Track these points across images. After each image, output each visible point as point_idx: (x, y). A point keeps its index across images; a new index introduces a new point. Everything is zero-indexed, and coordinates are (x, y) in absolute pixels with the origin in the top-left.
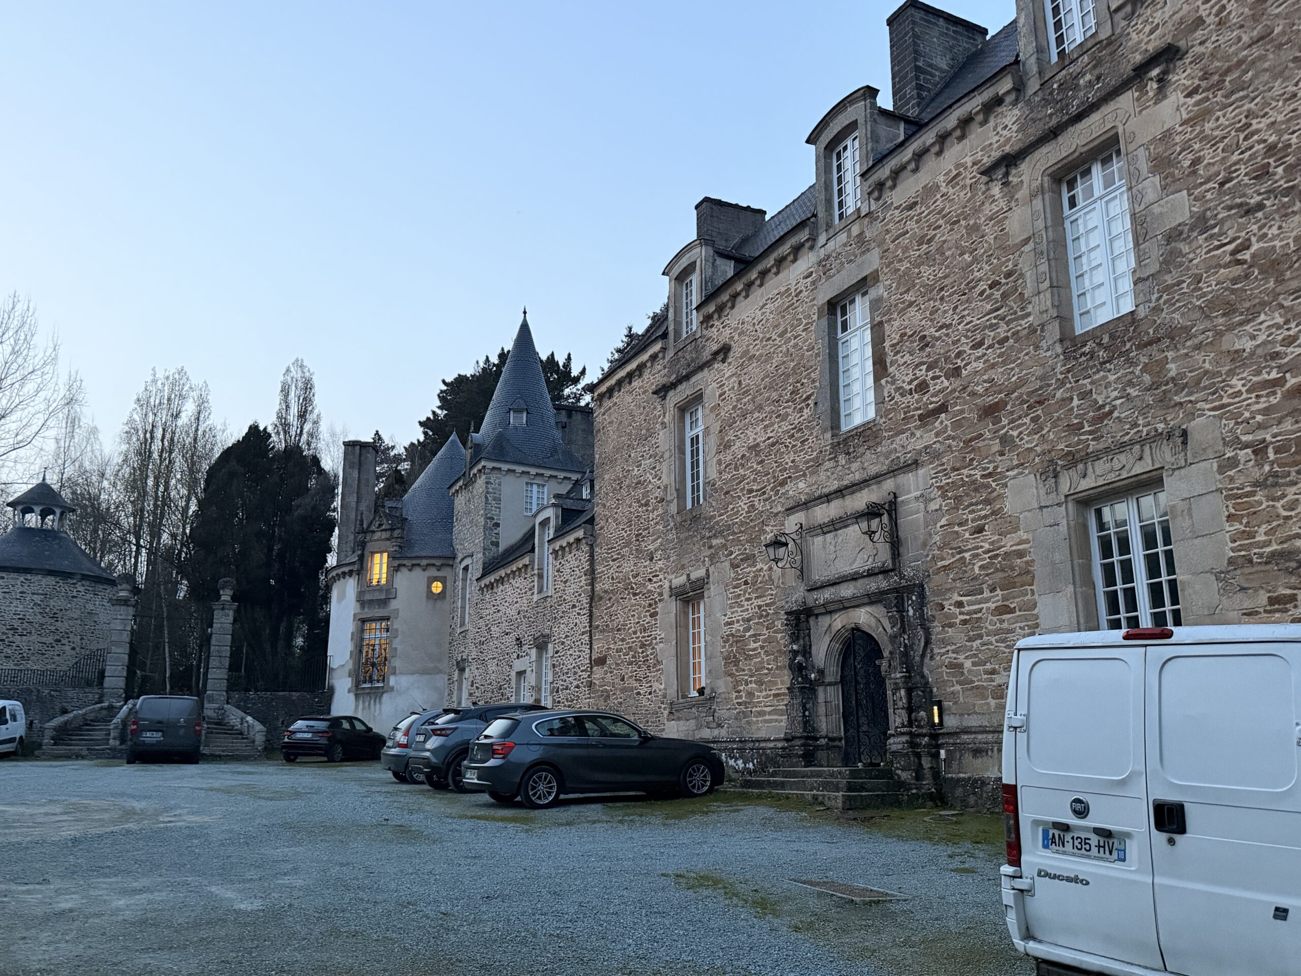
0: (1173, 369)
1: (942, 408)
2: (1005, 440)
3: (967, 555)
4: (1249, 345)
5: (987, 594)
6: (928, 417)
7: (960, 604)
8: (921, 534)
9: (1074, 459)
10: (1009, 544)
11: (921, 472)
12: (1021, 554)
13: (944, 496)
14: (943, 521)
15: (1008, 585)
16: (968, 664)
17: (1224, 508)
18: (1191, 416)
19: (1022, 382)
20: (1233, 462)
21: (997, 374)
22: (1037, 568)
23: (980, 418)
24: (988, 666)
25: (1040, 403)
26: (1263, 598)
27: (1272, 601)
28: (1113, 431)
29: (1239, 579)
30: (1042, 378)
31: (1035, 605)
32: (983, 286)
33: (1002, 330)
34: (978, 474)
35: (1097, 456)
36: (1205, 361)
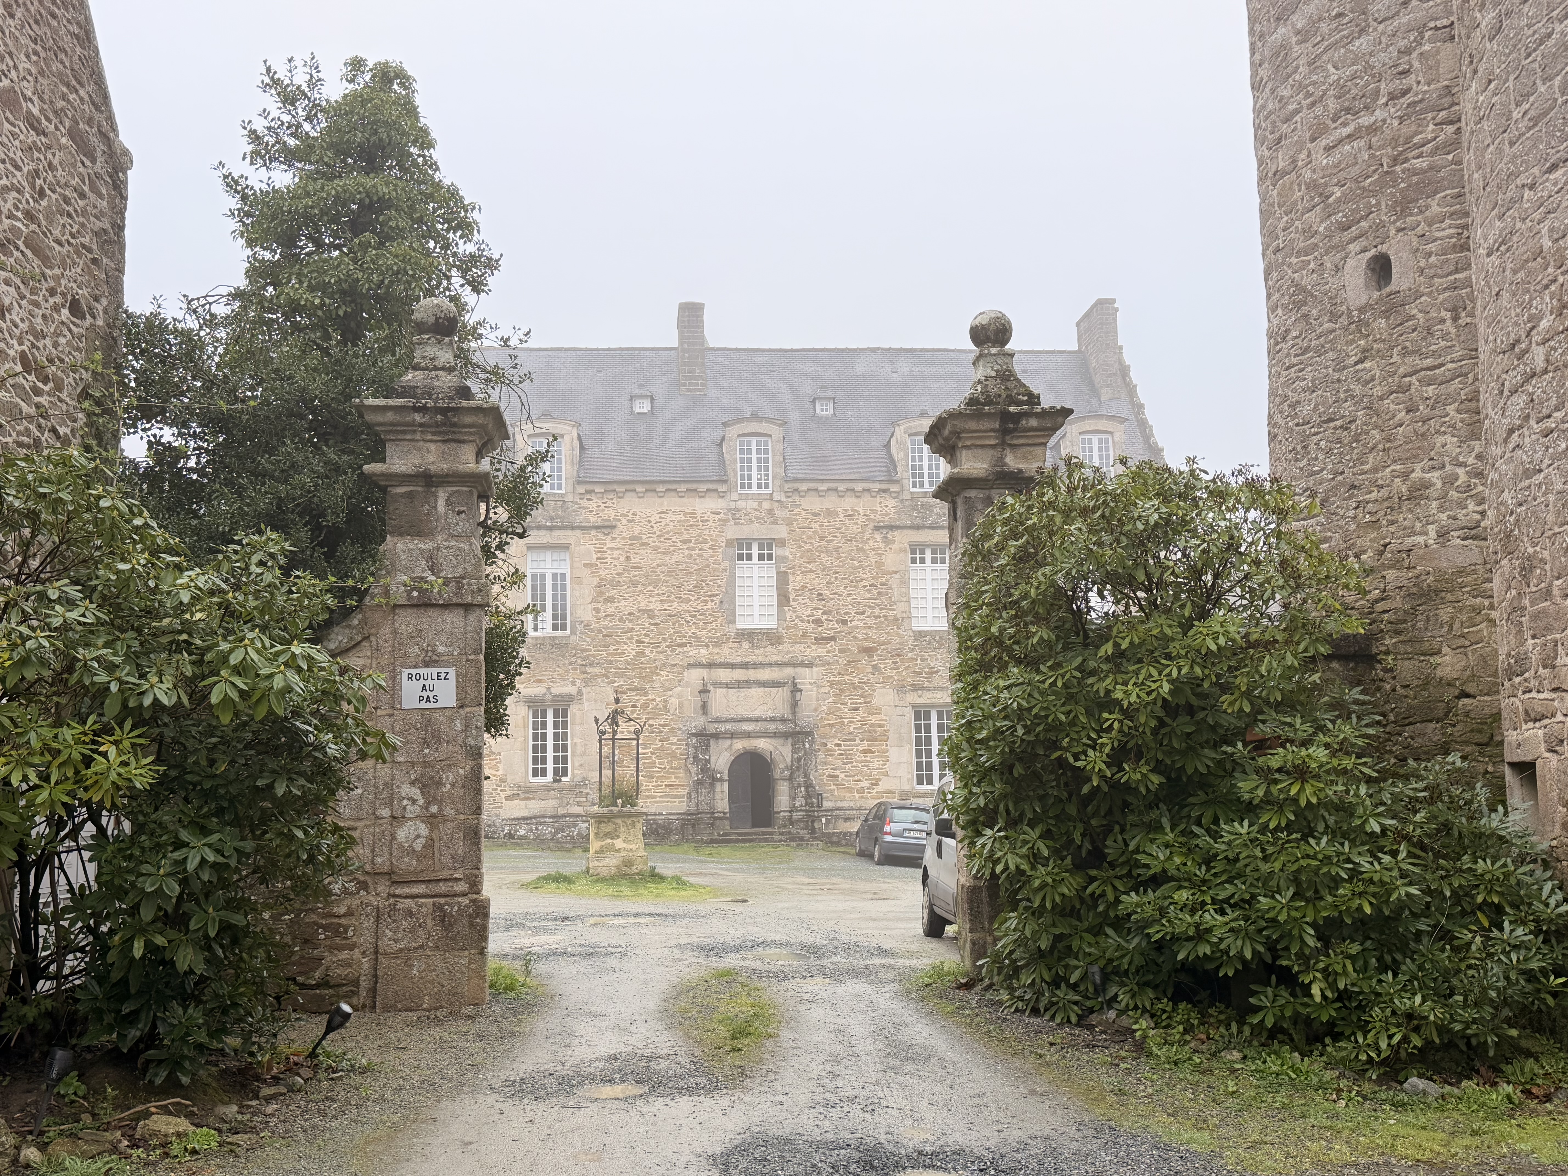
1: (833, 639)
2: (875, 667)
3: (846, 721)
5: (858, 742)
6: (822, 640)
7: (839, 745)
8: (814, 704)
9: (916, 688)
10: (873, 720)
11: (815, 669)
13: (831, 686)
14: (830, 700)
15: (873, 739)
16: (842, 776)
19: (888, 642)
21: (872, 633)
22: (891, 735)
23: (859, 652)
24: (856, 778)
25: (899, 656)
30: (902, 644)
31: (889, 751)
32: (864, 583)
33: (877, 611)
34: (856, 681)
35: (928, 689)
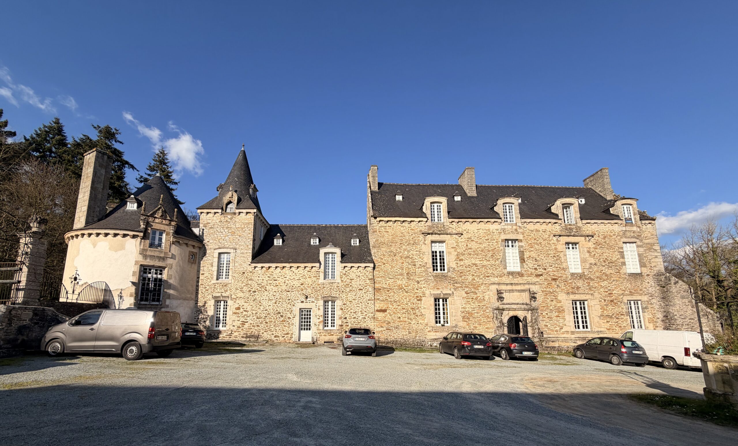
0: (591, 284)
1: (542, 275)
2: (558, 286)
3: (549, 305)
4: (603, 285)
5: (554, 313)
6: (538, 276)
7: (547, 314)
9: (573, 293)
12: (562, 307)
14: (543, 297)
15: (559, 312)
16: (549, 325)
17: (600, 307)
18: (594, 292)
19: (561, 277)
20: (601, 301)
22: (565, 310)
23: (552, 280)
24: (554, 326)
25: (566, 282)
26: (606, 321)
27: (607, 321)
28: (581, 291)
29: (602, 318)
30: (566, 277)
31: (565, 316)
32: (551, 255)
33: (556, 265)
34: (551, 290)
35: (578, 294)
36: (596, 285)
